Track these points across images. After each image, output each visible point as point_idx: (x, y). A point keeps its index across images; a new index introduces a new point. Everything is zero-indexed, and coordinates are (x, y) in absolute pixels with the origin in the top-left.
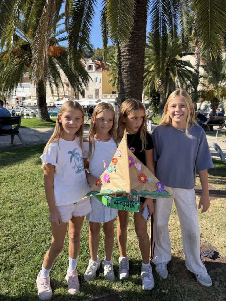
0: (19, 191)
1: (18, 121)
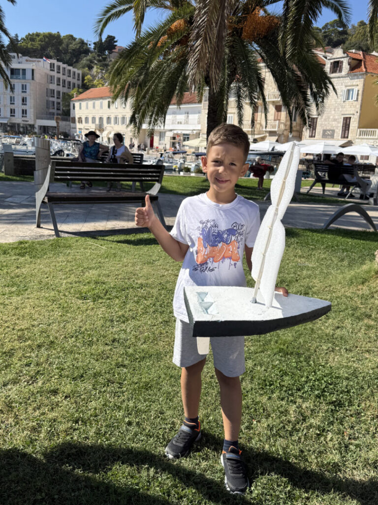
1: (158, 174)
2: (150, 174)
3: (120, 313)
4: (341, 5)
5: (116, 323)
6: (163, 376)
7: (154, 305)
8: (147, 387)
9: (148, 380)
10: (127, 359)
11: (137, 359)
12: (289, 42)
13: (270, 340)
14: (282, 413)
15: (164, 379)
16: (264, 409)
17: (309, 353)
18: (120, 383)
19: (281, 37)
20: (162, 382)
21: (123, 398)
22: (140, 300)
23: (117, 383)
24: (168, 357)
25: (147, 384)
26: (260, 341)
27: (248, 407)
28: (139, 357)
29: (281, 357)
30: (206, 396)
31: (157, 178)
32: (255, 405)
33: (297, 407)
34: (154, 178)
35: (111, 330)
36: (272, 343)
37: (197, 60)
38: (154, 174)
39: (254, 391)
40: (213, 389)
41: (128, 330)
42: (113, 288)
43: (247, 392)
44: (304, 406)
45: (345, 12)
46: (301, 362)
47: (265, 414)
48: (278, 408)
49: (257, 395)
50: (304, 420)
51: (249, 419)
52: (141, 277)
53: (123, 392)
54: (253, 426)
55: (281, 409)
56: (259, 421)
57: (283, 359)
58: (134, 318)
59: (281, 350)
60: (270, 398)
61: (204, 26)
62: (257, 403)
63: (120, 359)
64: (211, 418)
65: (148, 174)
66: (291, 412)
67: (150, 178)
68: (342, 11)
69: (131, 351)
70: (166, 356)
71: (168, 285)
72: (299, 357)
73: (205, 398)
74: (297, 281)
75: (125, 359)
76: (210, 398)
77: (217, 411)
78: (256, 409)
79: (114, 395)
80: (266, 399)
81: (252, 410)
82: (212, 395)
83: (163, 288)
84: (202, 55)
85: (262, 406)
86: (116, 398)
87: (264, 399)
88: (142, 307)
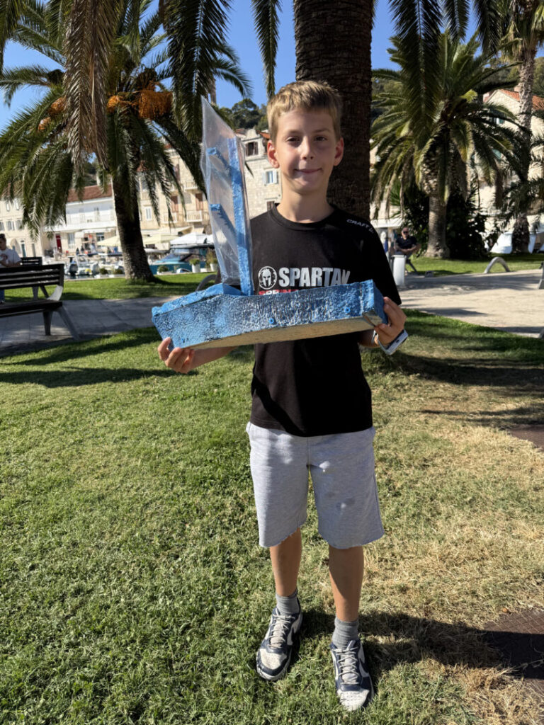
0: (31, 450)
1: (57, 275)
2: (47, 276)
3: (19, 443)
4: (240, 78)
5: (13, 456)
6: (76, 502)
7: (64, 425)
8: (56, 519)
9: (56, 511)
10: (28, 494)
11: (42, 491)
12: (184, 113)
13: (204, 436)
14: (217, 509)
15: (77, 506)
16: (197, 511)
17: (245, 440)
18: (20, 523)
19: (175, 108)
20: (75, 509)
21: (25, 539)
22: (45, 423)
23: (16, 523)
24: (82, 480)
25: (54, 516)
26: (192, 439)
27: (180, 512)
28: (45, 488)
29: (216, 450)
30: (130, 512)
31: (57, 280)
32: (188, 508)
33: (235, 498)
34: (52, 281)
35: (8, 465)
36: (206, 438)
37: (77, 134)
38: (52, 276)
39: (186, 493)
40: (139, 503)
41: (30, 462)
42: (9, 415)
43: (178, 496)
44: (241, 496)
45: (246, 85)
46: (236, 451)
47: (199, 514)
48: (213, 504)
49: (190, 496)
50: (243, 510)
51: (181, 524)
52: (46, 396)
53: (24, 533)
54: (186, 531)
55: (216, 505)
56: (193, 524)
57: (218, 452)
58: (37, 446)
59: (215, 444)
60: (204, 497)
61: (77, 95)
62: (190, 505)
63: (21, 496)
64: (137, 535)
65: (43, 277)
66: (228, 505)
67: (47, 281)
68: (242, 84)
69: (33, 484)
70: (80, 479)
71: (81, 400)
72: (235, 447)
73: (129, 515)
74: (230, 370)
75: (26, 494)
76: (134, 514)
77: (144, 526)
78: (188, 512)
79: (13, 538)
80: (199, 499)
81: (185, 513)
82: (137, 509)
83: (75, 405)
84: (83, 128)
85: (196, 507)
86: (15, 541)
87: (197, 499)
88: (47, 431)
